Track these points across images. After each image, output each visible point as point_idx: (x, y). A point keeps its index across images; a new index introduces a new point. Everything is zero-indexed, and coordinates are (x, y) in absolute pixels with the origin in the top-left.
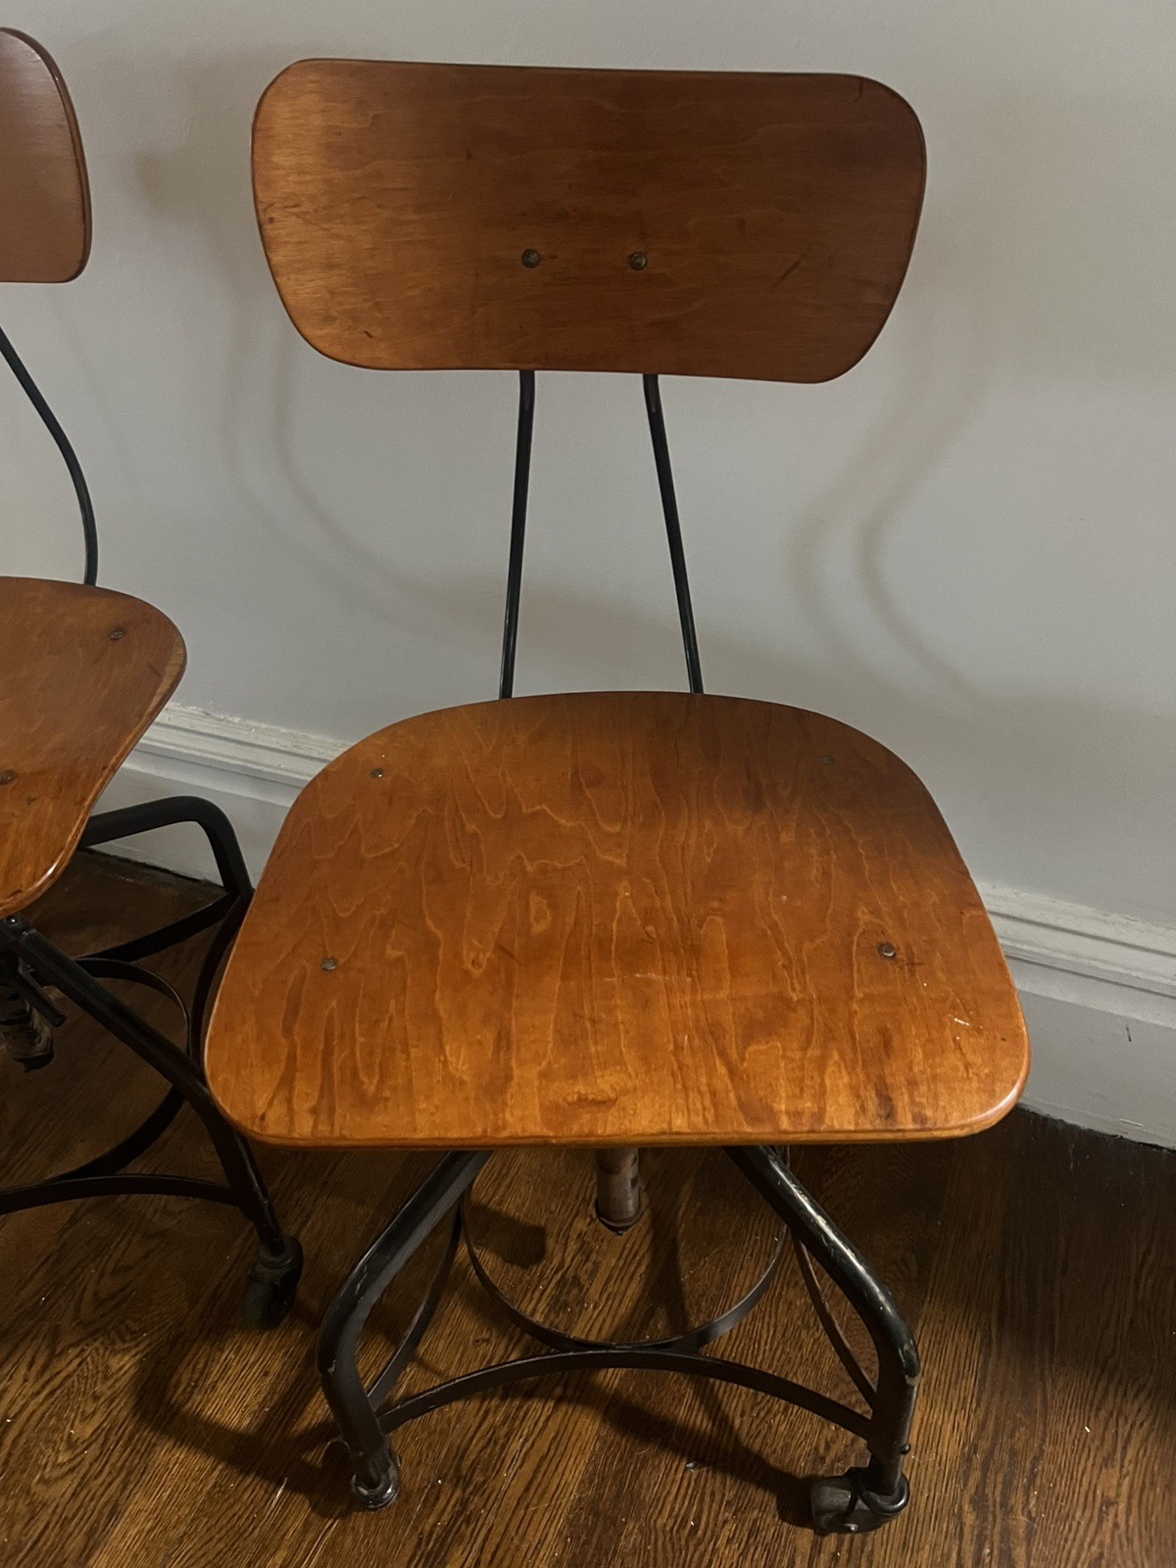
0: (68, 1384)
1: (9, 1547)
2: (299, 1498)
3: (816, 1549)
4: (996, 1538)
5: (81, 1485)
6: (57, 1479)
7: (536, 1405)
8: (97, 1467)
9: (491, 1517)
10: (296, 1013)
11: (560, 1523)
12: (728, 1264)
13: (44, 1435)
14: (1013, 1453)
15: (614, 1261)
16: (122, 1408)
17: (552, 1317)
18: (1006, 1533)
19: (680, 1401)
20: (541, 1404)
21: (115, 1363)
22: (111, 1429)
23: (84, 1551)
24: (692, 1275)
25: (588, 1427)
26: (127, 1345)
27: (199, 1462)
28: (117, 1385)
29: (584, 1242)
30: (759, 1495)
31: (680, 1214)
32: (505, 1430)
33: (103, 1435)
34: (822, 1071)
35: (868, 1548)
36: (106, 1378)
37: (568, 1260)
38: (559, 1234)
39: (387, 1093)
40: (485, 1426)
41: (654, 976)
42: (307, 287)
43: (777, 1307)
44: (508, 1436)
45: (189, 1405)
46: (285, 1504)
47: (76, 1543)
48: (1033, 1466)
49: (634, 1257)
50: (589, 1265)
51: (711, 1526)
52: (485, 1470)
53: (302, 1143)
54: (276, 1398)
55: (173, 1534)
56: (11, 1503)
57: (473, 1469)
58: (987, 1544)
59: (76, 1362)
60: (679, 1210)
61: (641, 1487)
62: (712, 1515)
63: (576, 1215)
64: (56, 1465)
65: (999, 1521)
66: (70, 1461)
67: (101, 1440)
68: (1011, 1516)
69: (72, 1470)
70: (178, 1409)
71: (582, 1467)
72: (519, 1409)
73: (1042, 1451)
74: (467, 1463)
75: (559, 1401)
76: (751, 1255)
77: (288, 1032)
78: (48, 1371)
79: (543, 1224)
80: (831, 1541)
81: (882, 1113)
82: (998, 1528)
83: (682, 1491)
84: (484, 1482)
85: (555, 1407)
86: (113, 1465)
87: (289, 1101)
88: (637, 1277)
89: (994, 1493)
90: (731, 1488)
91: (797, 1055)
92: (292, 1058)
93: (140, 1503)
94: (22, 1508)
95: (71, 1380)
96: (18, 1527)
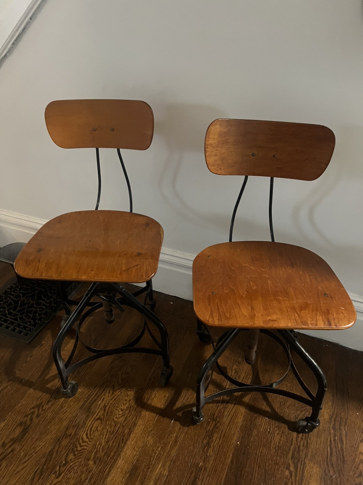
0: (119, 397)
1: (111, 431)
2: (177, 423)
3: (298, 436)
4: (339, 436)
5: (126, 419)
6: (120, 417)
7: (229, 405)
8: (129, 415)
9: (222, 428)
10: (210, 302)
11: (238, 429)
12: (271, 376)
13: (115, 408)
14: (341, 418)
15: (244, 375)
16: (133, 403)
17: (231, 386)
18: (341, 434)
19: (263, 405)
20: (231, 405)
21: (129, 393)
22: (131, 407)
23: (129, 433)
24: (263, 378)
25: (242, 410)
26: (131, 389)
27: (152, 414)
28: (130, 398)
29: (236, 371)
30: (283, 425)
31: (258, 365)
32: (223, 410)
33: (129, 408)
34: (316, 316)
35: (309, 437)
36: (127, 396)
37: (233, 375)
38: (230, 368)
39: (232, 317)
40: (218, 409)
41: (280, 298)
42: (211, 160)
43: (284, 386)
44: (224, 411)
45: (148, 402)
46: (174, 424)
47: (127, 431)
48: (346, 421)
49: (249, 374)
50: (238, 376)
51: (273, 431)
52: (220, 418)
53: (216, 325)
54: (168, 402)
55: (150, 429)
56: (110, 422)
57: (217, 417)
58: (336, 437)
59: (120, 393)
60: (258, 364)
61: (256, 423)
62: (273, 429)
63: (234, 364)
64: (119, 414)
65: (339, 432)
66: (122, 414)
67: (129, 409)
68: (342, 431)
69: (123, 415)
70: (146, 403)
71: (242, 418)
72: (226, 405)
73: (348, 418)
74: (215, 416)
75: (235, 404)
76: (276, 374)
77: (210, 305)
78: (113, 394)
79: (226, 366)
80: (301, 435)
81: (329, 324)
82: (339, 434)
83: (266, 424)
84: (220, 420)
85: (234, 406)
86: (133, 415)
87: (213, 318)
88: (250, 379)
89: (337, 426)
90: (277, 424)
91: (311, 313)
92: (211, 309)
93: (140, 422)
94: (113, 423)
95: (119, 396)
96: (112, 428)
